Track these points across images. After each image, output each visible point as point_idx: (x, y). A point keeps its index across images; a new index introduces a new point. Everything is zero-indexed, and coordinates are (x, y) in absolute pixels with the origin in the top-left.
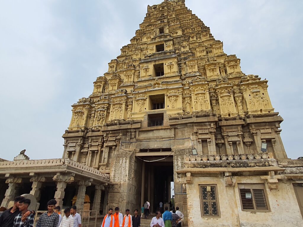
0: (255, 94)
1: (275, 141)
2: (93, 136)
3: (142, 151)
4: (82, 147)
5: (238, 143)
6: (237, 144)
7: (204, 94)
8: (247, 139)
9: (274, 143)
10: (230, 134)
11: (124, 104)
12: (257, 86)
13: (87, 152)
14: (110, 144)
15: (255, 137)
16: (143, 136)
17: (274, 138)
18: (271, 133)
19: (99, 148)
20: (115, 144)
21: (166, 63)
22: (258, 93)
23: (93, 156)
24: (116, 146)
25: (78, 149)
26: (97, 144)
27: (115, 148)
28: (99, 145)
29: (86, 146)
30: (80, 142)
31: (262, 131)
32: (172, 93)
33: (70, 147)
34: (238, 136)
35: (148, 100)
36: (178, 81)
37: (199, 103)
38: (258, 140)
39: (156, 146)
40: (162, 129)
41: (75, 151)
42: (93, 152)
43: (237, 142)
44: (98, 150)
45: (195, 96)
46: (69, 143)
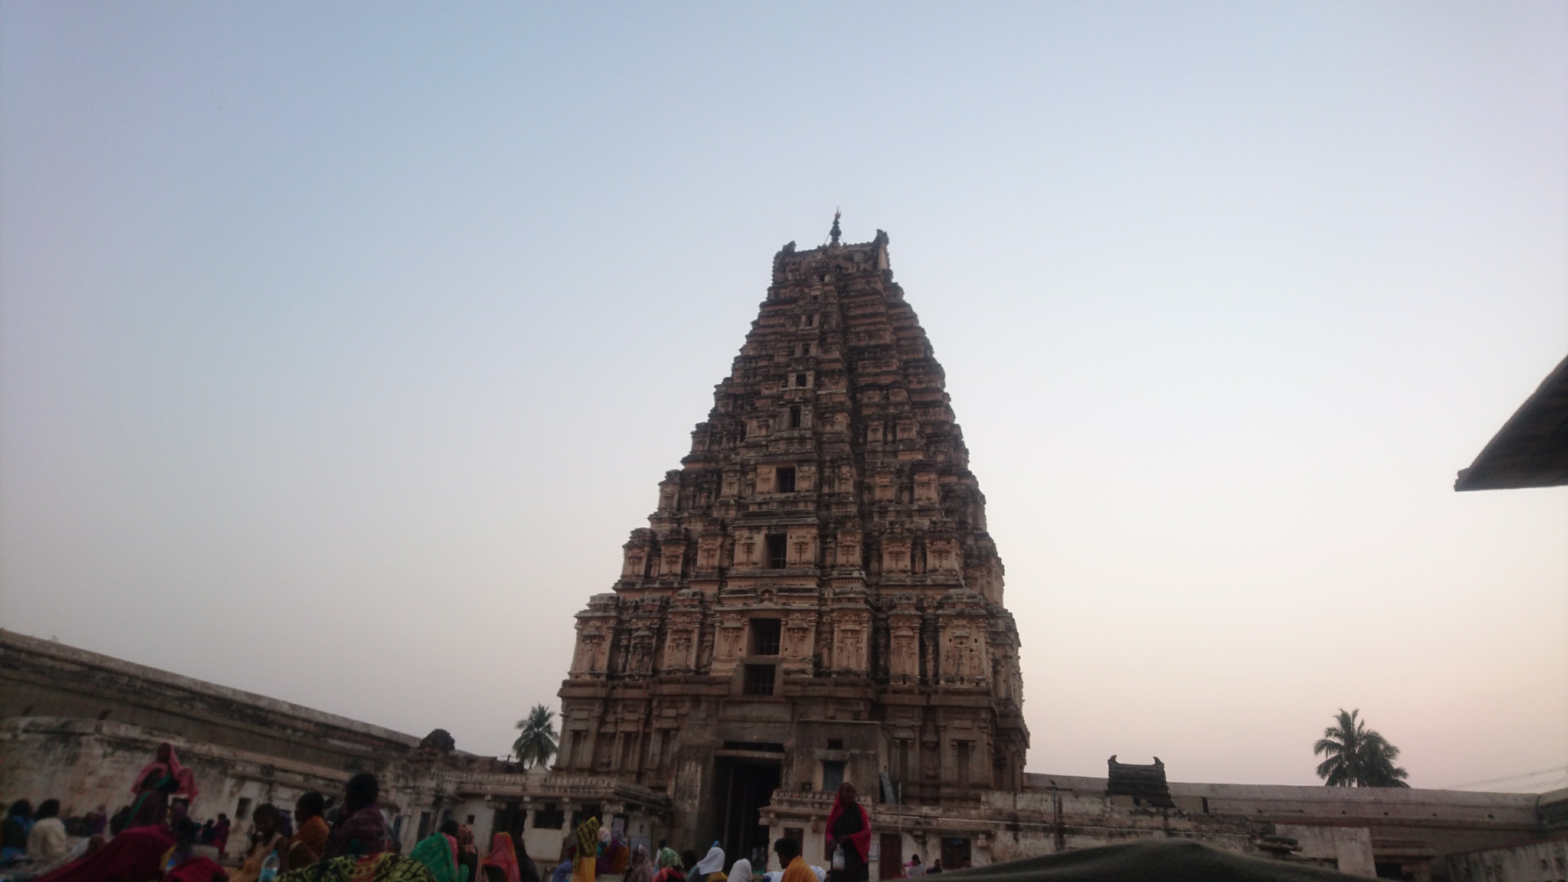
0: (958, 641)
1: (974, 747)
2: (628, 699)
3: (730, 745)
4: (602, 722)
5: (910, 743)
6: (908, 745)
7: (858, 632)
8: (930, 737)
9: (972, 751)
10: (898, 722)
11: (697, 631)
12: (964, 622)
13: (614, 735)
14: (666, 724)
15: (942, 734)
16: (733, 712)
17: (974, 741)
18: (970, 729)
19: (641, 727)
20: (675, 725)
21: (794, 536)
22: (964, 641)
23: (626, 745)
24: (677, 729)
25: (594, 726)
26: (635, 717)
27: (675, 735)
28: (639, 719)
29: (611, 718)
30: (597, 709)
31: (957, 723)
32: (795, 621)
33: (576, 719)
34: (912, 728)
35: (747, 629)
36: (811, 590)
37: (845, 653)
38: (948, 738)
39: (755, 737)
40: (769, 702)
41: (587, 731)
42: (628, 735)
43: (909, 741)
44: (638, 733)
45: (841, 635)
46: (572, 710)
